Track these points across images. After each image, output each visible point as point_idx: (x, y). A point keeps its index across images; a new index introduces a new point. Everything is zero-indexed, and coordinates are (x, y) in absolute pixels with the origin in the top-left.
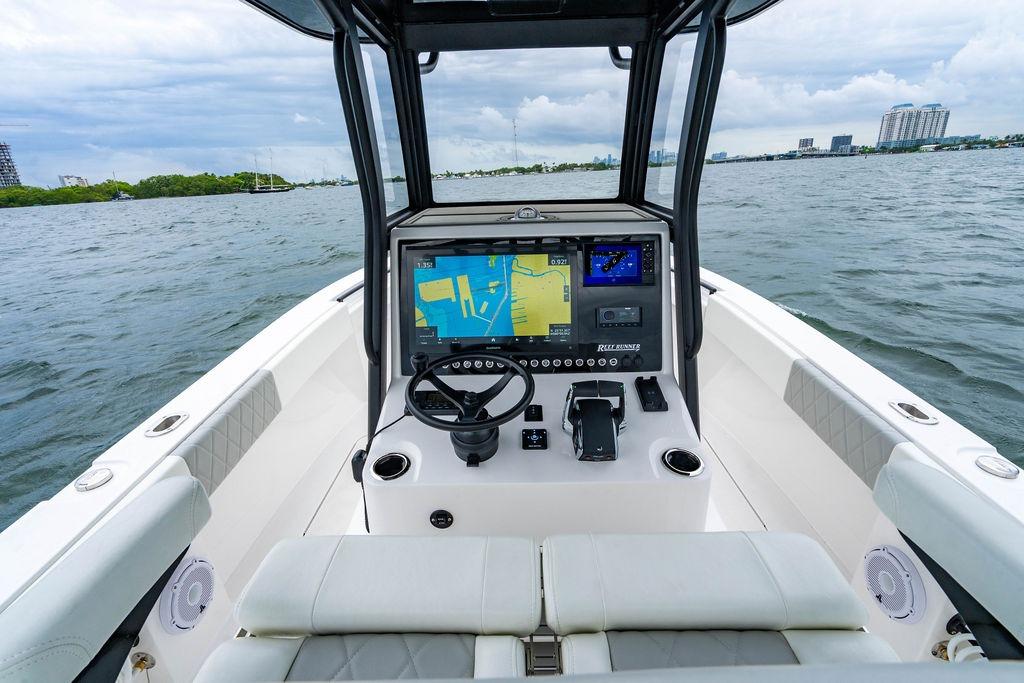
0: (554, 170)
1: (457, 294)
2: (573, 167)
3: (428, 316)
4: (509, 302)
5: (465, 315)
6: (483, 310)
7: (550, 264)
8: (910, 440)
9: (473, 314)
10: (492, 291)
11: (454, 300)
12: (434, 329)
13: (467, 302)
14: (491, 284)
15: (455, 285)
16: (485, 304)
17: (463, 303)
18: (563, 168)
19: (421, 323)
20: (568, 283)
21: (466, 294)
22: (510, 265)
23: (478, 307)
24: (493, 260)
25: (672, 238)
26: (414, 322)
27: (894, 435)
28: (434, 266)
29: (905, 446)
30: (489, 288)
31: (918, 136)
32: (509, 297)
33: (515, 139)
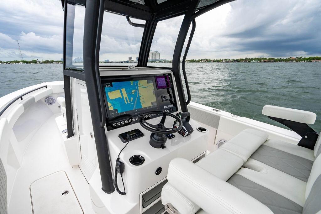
0: (43, 63)
1: (122, 95)
2: (52, 62)
3: (113, 105)
4: (139, 97)
5: (126, 103)
6: (131, 101)
7: (148, 83)
8: (222, 115)
9: (129, 102)
10: (134, 94)
11: (121, 98)
12: (116, 110)
13: (126, 98)
14: (133, 91)
15: (121, 92)
16: (132, 98)
17: (125, 99)
18: (47, 62)
19: (111, 108)
20: (154, 89)
21: (125, 95)
22: (137, 84)
23: (130, 100)
24: (132, 82)
25: (174, 75)
26: (108, 107)
27: (219, 115)
28: (112, 86)
29: (221, 116)
30: (132, 93)
31: (155, 59)
32: (139, 95)
33: (20, 48)
